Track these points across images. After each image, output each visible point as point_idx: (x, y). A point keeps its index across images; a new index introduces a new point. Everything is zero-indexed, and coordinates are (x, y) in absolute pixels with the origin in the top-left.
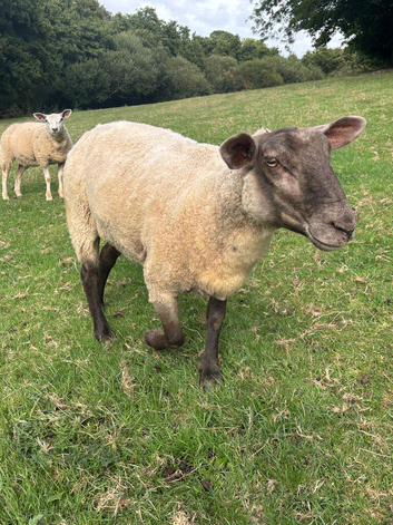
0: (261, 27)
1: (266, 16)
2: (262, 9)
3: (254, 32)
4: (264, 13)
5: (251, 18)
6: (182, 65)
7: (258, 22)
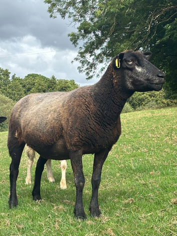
0: (86, 67)
1: (89, 58)
2: (86, 52)
3: (80, 71)
4: (88, 56)
5: (76, 59)
6: (5, 102)
7: (83, 62)
